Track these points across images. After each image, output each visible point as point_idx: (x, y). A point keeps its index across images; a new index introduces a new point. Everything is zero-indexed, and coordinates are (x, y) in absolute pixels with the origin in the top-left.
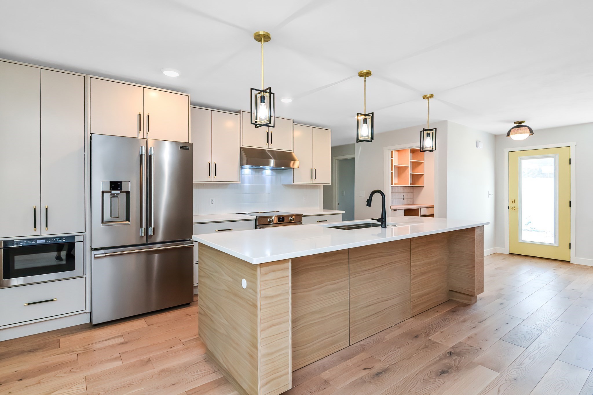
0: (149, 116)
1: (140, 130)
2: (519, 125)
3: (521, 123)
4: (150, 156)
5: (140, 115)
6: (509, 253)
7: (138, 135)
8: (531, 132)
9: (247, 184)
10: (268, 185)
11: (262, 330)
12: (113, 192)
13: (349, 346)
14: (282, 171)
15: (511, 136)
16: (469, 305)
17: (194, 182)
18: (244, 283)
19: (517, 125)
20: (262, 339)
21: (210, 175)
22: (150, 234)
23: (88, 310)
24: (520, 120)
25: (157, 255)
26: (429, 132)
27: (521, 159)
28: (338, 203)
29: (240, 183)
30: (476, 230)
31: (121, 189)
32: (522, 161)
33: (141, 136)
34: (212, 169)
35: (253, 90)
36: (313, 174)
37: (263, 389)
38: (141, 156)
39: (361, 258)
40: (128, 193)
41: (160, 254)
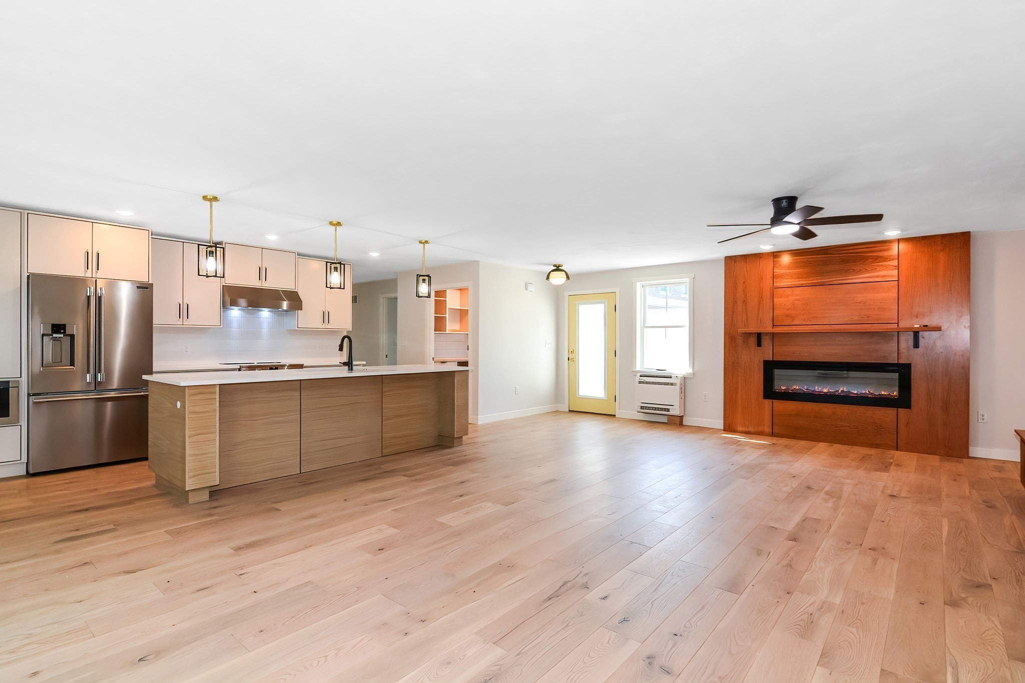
0: (98, 254)
1: (88, 269)
2: (558, 268)
3: (559, 267)
4: (100, 298)
5: (88, 253)
6: (569, 411)
7: (85, 274)
8: (568, 277)
9: (235, 329)
10: (265, 330)
11: (190, 437)
12: (54, 335)
13: (300, 473)
14: (286, 314)
15: (550, 279)
16: (452, 447)
17: (154, 325)
18: (179, 405)
19: (556, 268)
20: (190, 443)
21: (180, 318)
22: (99, 380)
23: (24, 459)
24: (557, 263)
25: (109, 403)
26: (424, 278)
27: (579, 304)
28: (387, 355)
29: (221, 327)
30: (456, 375)
31: (65, 332)
32: (580, 306)
33: (89, 274)
34: (183, 311)
35: (200, 246)
36: (326, 317)
37: (190, 480)
38: (89, 298)
39: (316, 396)
40: (72, 337)
41: (113, 402)
